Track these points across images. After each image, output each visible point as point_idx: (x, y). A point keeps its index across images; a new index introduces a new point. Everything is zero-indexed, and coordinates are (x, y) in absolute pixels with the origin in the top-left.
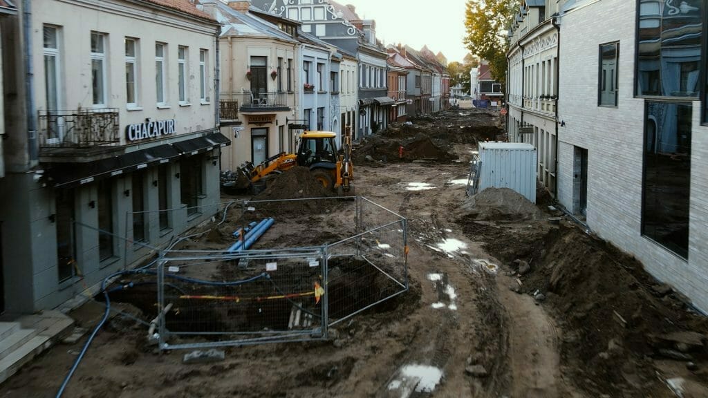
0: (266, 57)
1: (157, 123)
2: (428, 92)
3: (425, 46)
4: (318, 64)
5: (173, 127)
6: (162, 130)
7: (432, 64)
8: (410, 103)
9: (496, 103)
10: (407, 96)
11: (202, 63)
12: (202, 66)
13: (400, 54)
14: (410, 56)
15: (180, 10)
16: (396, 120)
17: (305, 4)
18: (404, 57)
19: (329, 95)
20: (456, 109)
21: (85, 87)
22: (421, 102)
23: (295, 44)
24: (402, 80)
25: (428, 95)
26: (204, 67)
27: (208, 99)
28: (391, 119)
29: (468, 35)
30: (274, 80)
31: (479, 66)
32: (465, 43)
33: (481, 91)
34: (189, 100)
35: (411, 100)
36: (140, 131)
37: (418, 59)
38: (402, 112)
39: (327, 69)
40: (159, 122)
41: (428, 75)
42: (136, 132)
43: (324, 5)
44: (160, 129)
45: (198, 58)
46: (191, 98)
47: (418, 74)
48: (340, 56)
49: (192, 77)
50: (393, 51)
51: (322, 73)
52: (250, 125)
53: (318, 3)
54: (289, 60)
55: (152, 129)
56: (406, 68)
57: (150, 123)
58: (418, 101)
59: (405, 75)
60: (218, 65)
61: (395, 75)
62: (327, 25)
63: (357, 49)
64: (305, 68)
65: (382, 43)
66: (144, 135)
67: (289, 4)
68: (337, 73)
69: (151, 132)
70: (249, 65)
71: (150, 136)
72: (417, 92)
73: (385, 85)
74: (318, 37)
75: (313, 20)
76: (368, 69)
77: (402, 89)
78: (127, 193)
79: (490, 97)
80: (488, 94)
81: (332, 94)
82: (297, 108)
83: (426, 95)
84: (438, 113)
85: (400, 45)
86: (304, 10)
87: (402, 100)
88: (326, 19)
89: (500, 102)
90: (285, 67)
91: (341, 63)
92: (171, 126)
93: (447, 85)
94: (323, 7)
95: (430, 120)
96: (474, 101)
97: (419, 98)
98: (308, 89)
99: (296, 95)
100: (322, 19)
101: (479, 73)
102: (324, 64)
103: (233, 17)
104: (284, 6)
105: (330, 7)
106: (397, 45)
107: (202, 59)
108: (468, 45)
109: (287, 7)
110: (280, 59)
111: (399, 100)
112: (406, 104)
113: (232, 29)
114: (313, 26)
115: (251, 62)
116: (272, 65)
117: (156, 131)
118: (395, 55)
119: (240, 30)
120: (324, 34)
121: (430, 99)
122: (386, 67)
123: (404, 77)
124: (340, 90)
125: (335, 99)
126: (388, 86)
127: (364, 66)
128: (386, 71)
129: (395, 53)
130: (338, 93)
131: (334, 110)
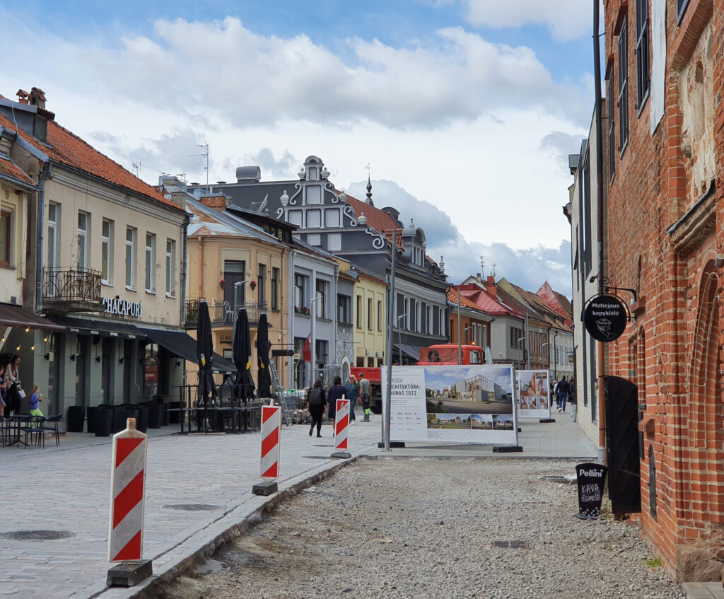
0: (244, 262)
1: (126, 302)
4: (318, 281)
5: (140, 310)
6: (130, 310)
11: (168, 253)
12: (168, 258)
13: (487, 292)
15: (149, 196)
17: (312, 205)
18: (494, 298)
19: (334, 324)
21: (73, 256)
23: (284, 250)
26: (171, 259)
27: (173, 293)
30: (253, 289)
34: (154, 289)
36: (111, 305)
39: (333, 290)
40: (128, 302)
42: (108, 305)
43: (341, 207)
44: (128, 309)
45: (165, 248)
46: (156, 287)
47: (517, 325)
48: (354, 275)
49: (159, 266)
50: (472, 288)
51: (326, 293)
52: (222, 344)
53: (331, 204)
54: (276, 270)
55: (121, 307)
57: (120, 300)
59: (487, 323)
60: (185, 258)
62: (343, 234)
63: (388, 270)
64: (299, 284)
65: (439, 267)
66: (115, 311)
67: (289, 205)
68: (350, 297)
69: (121, 310)
70: (223, 271)
71: (120, 313)
72: (515, 357)
74: (331, 252)
75: (323, 227)
76: (409, 303)
78: (98, 359)
81: (340, 325)
82: (285, 332)
83: (536, 364)
86: (310, 214)
88: (341, 226)
90: (269, 277)
91: (357, 284)
92: (137, 310)
94: (339, 209)
98: (303, 311)
99: (284, 315)
100: (338, 226)
102: (329, 282)
103: (205, 215)
104: (282, 206)
105: (348, 209)
107: (168, 250)
109: (286, 210)
110: (262, 266)
113: (204, 228)
114: (324, 236)
115: (225, 268)
116: (251, 272)
117: (124, 309)
118: (477, 294)
119: (212, 229)
120: (340, 249)
122: (445, 303)
123: (484, 326)
124: (355, 323)
125: (346, 333)
126: (450, 334)
127: (400, 297)
128: (446, 310)
129: (478, 291)
130: (351, 326)
131: (344, 349)
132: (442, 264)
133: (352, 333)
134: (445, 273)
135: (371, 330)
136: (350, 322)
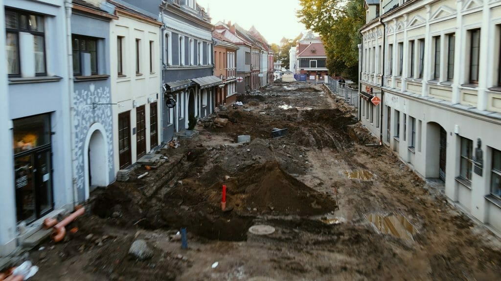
2: (257, 69)
3: (253, 27)
7: (260, 43)
8: (240, 81)
9: (314, 76)
10: (237, 73)
13: (229, 31)
14: (239, 34)
16: (225, 101)
18: (234, 33)
20: (280, 82)
22: (251, 78)
24: (231, 56)
25: (257, 71)
28: (219, 101)
29: (301, 8)
31: (298, 46)
32: (299, 17)
33: (301, 66)
35: (241, 78)
37: (247, 37)
38: (231, 91)
41: (257, 52)
47: (248, 50)
48: (112, 9)
50: (223, 28)
56: (237, 44)
58: (248, 78)
59: (235, 51)
61: (224, 51)
63: (161, 8)
65: (206, 11)
72: (247, 69)
73: (210, 62)
76: (183, 41)
77: (231, 66)
79: (308, 71)
80: (306, 69)
83: (255, 71)
84: (266, 87)
85: (230, 23)
87: (231, 78)
89: (317, 76)
91: (114, 21)
93: (272, 61)
95: (261, 99)
96: (295, 76)
97: (249, 75)
101: (298, 51)
102: (53, 17)
106: (227, 23)
108: (302, 18)
111: (228, 78)
112: (235, 82)
118: (225, 31)
121: (259, 75)
122: (211, 40)
123: (234, 53)
124: (113, 71)
125: (96, 89)
126: (214, 63)
127: (175, 35)
128: (212, 45)
129: (225, 30)
130: (106, 78)
131: (94, 112)
132: (208, 9)
133: (109, 87)
134: (210, 17)
135: (141, 75)
136: (105, 72)
